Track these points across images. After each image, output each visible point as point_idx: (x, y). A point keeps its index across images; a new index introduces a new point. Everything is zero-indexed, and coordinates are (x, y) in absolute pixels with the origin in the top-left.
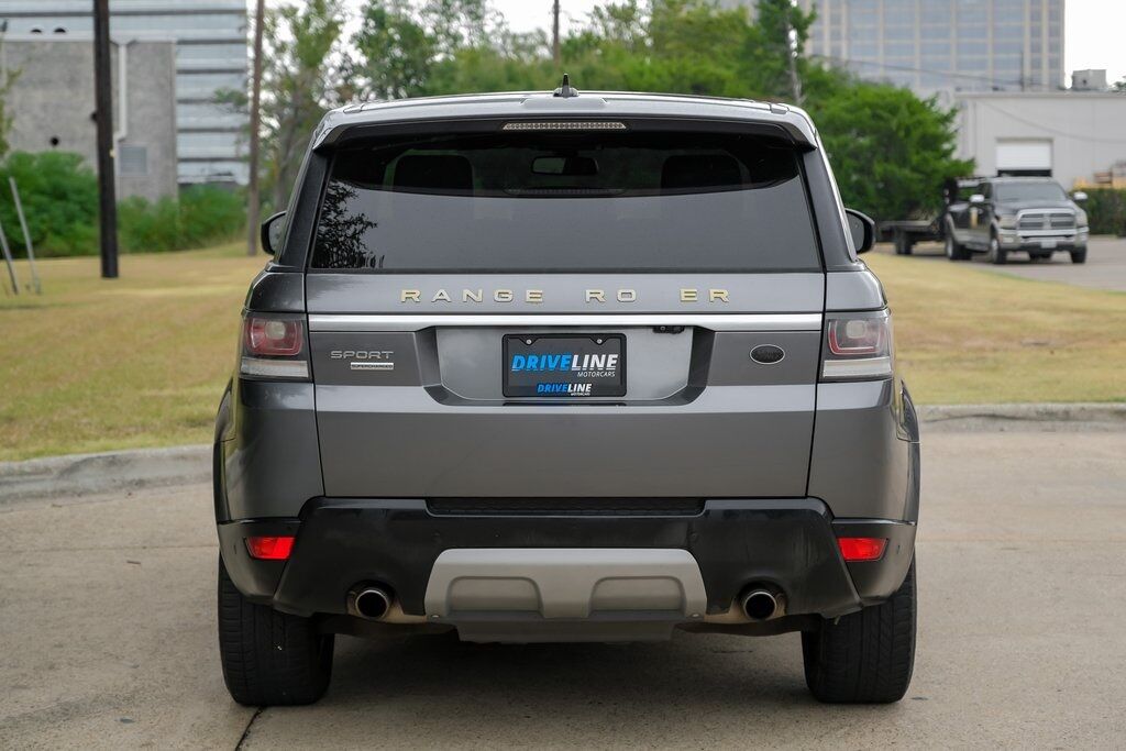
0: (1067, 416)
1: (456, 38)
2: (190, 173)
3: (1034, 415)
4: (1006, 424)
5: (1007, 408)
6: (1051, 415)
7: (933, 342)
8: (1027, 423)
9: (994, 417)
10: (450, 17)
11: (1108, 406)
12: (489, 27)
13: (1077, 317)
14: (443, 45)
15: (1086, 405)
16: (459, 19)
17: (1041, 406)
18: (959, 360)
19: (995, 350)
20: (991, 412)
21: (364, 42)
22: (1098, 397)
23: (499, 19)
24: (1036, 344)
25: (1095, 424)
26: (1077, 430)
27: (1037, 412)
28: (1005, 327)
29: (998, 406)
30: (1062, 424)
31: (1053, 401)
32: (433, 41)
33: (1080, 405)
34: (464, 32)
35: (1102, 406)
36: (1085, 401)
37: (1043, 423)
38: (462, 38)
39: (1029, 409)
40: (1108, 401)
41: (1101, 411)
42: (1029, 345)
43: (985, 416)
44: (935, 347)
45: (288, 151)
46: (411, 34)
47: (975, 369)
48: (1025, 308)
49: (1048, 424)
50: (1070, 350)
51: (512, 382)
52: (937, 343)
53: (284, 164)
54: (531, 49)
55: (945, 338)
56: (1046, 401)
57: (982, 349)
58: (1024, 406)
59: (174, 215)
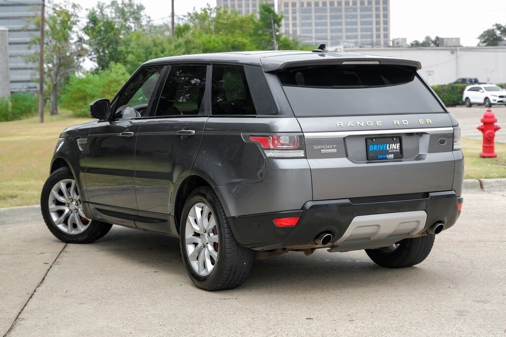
1: (129, 28)
2: (17, 87)
10: (126, 20)
12: (144, 23)
14: (123, 32)
16: (129, 20)
21: (86, 30)
23: (148, 19)
32: (119, 30)
34: (132, 25)
38: (132, 28)
45: (56, 77)
46: (109, 25)
51: (370, 155)
53: (55, 83)
54: (162, 33)
59: (7, 105)
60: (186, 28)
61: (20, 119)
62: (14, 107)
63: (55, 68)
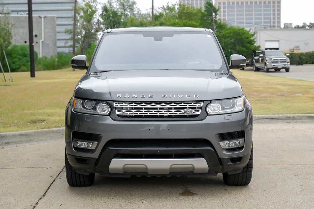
0: (294, 118)
1: (127, 15)
2: (59, 50)
3: (284, 118)
4: (276, 121)
5: (276, 116)
6: (289, 118)
7: (252, 95)
8: (282, 120)
9: (272, 119)
10: (125, 10)
11: (306, 115)
12: (135, 12)
13: (291, 87)
14: (123, 17)
15: (299, 115)
16: (127, 10)
17: (286, 115)
18: (260, 100)
19: (270, 97)
20: (271, 117)
21: (102, 15)
22: (302, 112)
23: (138, 10)
24: (281, 95)
25: (302, 120)
26: (297, 122)
27: (285, 117)
28: (271, 90)
29: (273, 115)
30: (292, 120)
31: (289, 114)
32: (121, 16)
33: (297, 115)
34: (129, 13)
35: (304, 115)
36: (299, 114)
37: (287, 120)
38: (128, 15)
39: (282, 116)
40: (305, 114)
41: (303, 116)
42: (279, 95)
43: (269, 118)
44: (253, 96)
45: (83, 44)
46: (115, 14)
47: (265, 103)
48: (276, 85)
49: (288, 121)
50: (291, 97)
52: (253, 95)
53: (82, 47)
54: (146, 19)
55: (255, 94)
56: (287, 114)
57: (266, 97)
58: (281, 115)
59: (54, 61)
60: (161, 15)
61: (61, 69)
62: (58, 61)
63: (82, 39)
